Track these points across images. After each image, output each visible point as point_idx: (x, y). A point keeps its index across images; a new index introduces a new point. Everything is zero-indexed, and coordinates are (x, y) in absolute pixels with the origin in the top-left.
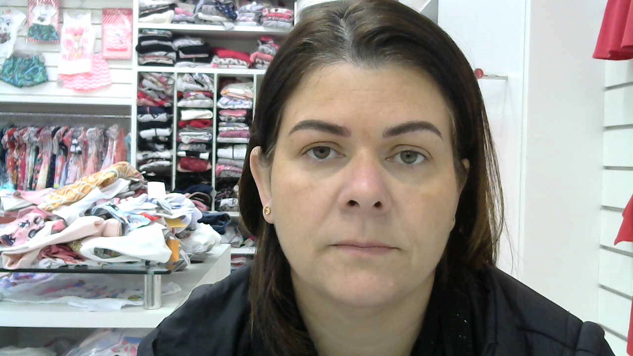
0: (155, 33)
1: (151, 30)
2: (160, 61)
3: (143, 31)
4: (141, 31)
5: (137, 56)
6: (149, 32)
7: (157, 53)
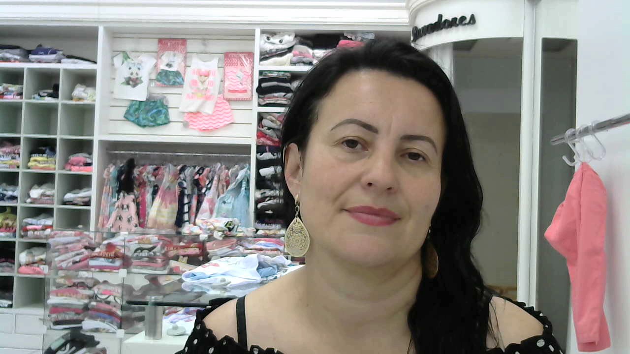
0: (275, 75)
1: (271, 71)
2: (279, 102)
3: (264, 73)
4: (261, 73)
5: (257, 97)
6: (270, 74)
7: (276, 95)
